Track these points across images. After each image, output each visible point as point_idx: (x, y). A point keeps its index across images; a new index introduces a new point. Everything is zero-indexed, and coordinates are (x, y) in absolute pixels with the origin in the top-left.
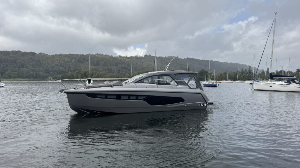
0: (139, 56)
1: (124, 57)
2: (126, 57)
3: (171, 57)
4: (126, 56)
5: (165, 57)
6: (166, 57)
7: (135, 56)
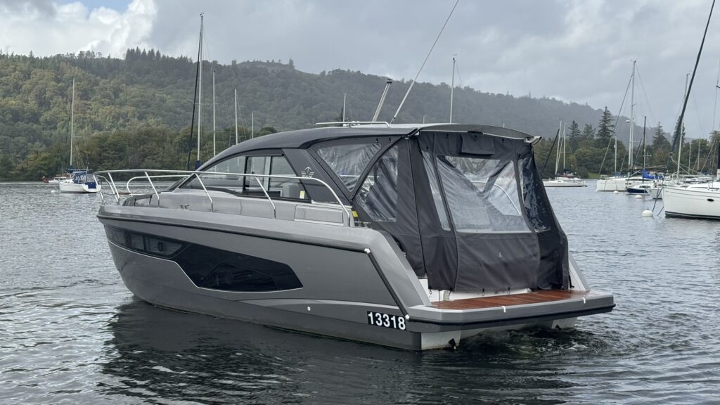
0: (97, 56)
1: (15, 60)
2: (32, 57)
3: (260, 63)
4: (28, 55)
5: (229, 63)
6: (234, 62)
7: (77, 54)
